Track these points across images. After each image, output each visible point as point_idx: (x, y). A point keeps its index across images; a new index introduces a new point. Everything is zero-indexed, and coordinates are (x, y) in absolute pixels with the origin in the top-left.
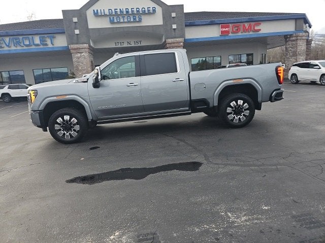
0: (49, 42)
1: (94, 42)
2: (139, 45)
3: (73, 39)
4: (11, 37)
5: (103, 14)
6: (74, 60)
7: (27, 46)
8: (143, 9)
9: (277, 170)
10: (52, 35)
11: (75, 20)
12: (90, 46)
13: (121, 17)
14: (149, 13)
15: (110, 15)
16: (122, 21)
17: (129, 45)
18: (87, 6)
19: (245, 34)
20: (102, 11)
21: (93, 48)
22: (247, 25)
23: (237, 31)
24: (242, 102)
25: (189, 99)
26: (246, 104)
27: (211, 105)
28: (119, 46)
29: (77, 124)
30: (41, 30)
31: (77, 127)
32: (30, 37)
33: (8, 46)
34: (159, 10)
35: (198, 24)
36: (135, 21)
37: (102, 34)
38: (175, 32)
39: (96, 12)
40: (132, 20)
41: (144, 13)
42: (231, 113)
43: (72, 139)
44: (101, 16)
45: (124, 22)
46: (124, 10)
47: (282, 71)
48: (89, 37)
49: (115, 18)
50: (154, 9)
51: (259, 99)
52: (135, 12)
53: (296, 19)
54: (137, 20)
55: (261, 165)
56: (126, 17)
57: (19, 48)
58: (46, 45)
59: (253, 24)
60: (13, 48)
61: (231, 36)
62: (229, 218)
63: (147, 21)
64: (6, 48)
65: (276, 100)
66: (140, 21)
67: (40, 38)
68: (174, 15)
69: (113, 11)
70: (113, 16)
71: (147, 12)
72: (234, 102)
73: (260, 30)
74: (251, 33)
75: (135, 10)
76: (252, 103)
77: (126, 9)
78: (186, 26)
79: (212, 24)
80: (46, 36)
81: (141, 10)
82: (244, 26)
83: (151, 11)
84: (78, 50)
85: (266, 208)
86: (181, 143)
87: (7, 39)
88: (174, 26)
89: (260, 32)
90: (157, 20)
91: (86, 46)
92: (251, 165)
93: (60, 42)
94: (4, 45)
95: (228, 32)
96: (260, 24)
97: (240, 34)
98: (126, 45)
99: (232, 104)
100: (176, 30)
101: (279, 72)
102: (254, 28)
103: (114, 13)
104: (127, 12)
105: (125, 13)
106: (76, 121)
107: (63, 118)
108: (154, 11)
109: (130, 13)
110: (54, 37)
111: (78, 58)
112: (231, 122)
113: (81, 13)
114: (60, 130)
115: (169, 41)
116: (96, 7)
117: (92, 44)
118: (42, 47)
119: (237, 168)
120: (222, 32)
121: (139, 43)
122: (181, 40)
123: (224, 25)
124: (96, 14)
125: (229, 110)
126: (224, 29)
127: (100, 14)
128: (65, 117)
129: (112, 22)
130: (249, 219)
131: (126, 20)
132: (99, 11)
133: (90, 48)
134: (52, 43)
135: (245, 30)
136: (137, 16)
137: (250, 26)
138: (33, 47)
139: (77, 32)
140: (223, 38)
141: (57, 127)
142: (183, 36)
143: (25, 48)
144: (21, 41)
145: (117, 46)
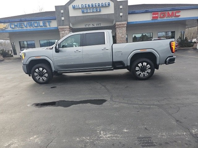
0: (48, 25)
1: (73, 25)
2: (99, 26)
3: (60, 23)
4: (28, 22)
5: (78, 8)
6: (61, 35)
7: (36, 27)
8: (102, 4)
9: (149, 108)
10: (50, 20)
11: (62, 11)
12: (70, 27)
13: (88, 9)
14: (106, 6)
15: (82, 8)
16: (89, 11)
17: (93, 26)
18: (69, 3)
19: (169, 18)
20: (78, 6)
21: (72, 28)
22: (170, 12)
23: (164, 16)
24: (146, 63)
25: (112, 61)
26: (149, 65)
27: (126, 65)
29: (46, 73)
30: (43, 18)
31: (46, 75)
32: (38, 22)
33: (26, 27)
34: (112, 4)
35: (136, 12)
36: (97, 11)
37: (77, 20)
38: (121, 17)
39: (74, 6)
40: (95, 11)
41: (103, 6)
42: (138, 71)
43: (43, 81)
44: (77, 9)
45: (90, 12)
46: (91, 5)
47: (174, 45)
48: (69, 22)
49: (85, 10)
50: (109, 3)
51: (158, 63)
52: (97, 6)
54: (98, 11)
55: (141, 105)
56: (91, 9)
57: (32, 28)
58: (46, 26)
59: (174, 12)
60: (29, 28)
61: (159, 20)
62: (101, 134)
63: (104, 11)
64: (25, 28)
65: (169, 63)
66: (100, 11)
67: (43, 22)
68: (121, 7)
69: (84, 5)
70: (84, 9)
71: (104, 6)
72: (141, 64)
73: (180, 16)
74: (173, 18)
75: (97, 5)
76: (153, 65)
77: (92, 4)
78: (129, 14)
79: (147, 12)
80: (46, 21)
81: (100, 4)
82: (168, 13)
83: (107, 5)
84: (63, 29)
85: (126, 131)
86: (103, 88)
87: (25, 23)
88: (121, 14)
89: (180, 17)
90: (110, 10)
91: (68, 27)
92: (135, 104)
93: (54, 25)
94: (24, 26)
95: (157, 17)
96: (180, 12)
97: (165, 18)
98: (91, 26)
99: (139, 65)
101: (172, 45)
102: (175, 14)
103: (84, 7)
104: (92, 6)
105: (91, 6)
106: (46, 71)
107: (39, 69)
108: (109, 5)
109: (94, 6)
110: (50, 22)
111: (63, 34)
112: (138, 76)
113: (65, 8)
114: (37, 76)
115: (118, 23)
116: (74, 4)
118: (44, 27)
119: (125, 105)
120: (153, 17)
121: (99, 24)
122: (126, 22)
123: (154, 12)
124: (74, 8)
125: (137, 68)
126: (154, 16)
127: (76, 8)
128: (40, 68)
129: (83, 12)
130: (111, 137)
131: (91, 11)
132: (76, 6)
134: (49, 25)
135: (169, 16)
136: (98, 8)
137: (173, 13)
138: (39, 27)
139: (63, 18)
140: (153, 21)
141: (36, 74)
142: (126, 20)
143: (35, 28)
144: (33, 24)
145: (86, 27)
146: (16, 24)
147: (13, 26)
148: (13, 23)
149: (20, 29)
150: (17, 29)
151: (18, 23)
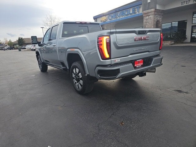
3: (146, 7)
4: (121, 12)
6: (144, 21)
7: (127, 15)
10: (139, 6)
12: (156, 9)
17: (194, 3)
24: (78, 71)
26: (80, 74)
28: (185, 4)
32: (128, 9)
42: (74, 78)
48: (156, 3)
51: (87, 72)
57: (123, 17)
58: (135, 13)
60: (121, 17)
64: (118, 18)
67: (133, 9)
72: (75, 69)
80: (135, 7)
84: (147, 14)
87: (119, 13)
91: (153, 10)
93: (141, 10)
94: (118, 16)
98: (191, 3)
110: (140, 8)
111: (147, 19)
117: (157, 8)
118: (133, 14)
125: (73, 75)
133: (156, 11)
134: (138, 12)
138: (130, 15)
139: (149, 1)
143: (126, 16)
144: (124, 13)
145: (183, 5)
146: (112, 15)
147: (110, 18)
148: (111, 15)
149: (115, 19)
150: (113, 19)
151: (114, 14)
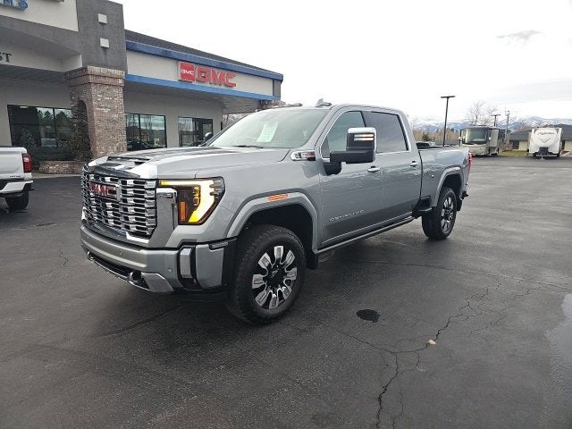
19: (213, 86)
23: (203, 80)
24: (451, 200)
26: (452, 203)
29: (294, 264)
35: (141, 49)
38: (105, 54)
53: (274, 80)
61: (196, 86)
68: (102, 18)
72: (446, 201)
73: (235, 85)
74: (223, 87)
76: (456, 201)
78: (128, 49)
79: (165, 56)
88: (104, 43)
89: (234, 89)
95: (191, 77)
96: (234, 76)
97: (208, 85)
99: (445, 204)
100: (108, 52)
102: (227, 80)
106: (293, 257)
107: (272, 255)
112: (442, 231)
115: (94, 69)
120: (183, 75)
121: (4, 57)
122: (122, 74)
123: (185, 63)
125: (443, 213)
128: (276, 249)
135: (216, 80)
137: (222, 76)
140: (183, 86)
141: (257, 281)
142: (123, 67)
